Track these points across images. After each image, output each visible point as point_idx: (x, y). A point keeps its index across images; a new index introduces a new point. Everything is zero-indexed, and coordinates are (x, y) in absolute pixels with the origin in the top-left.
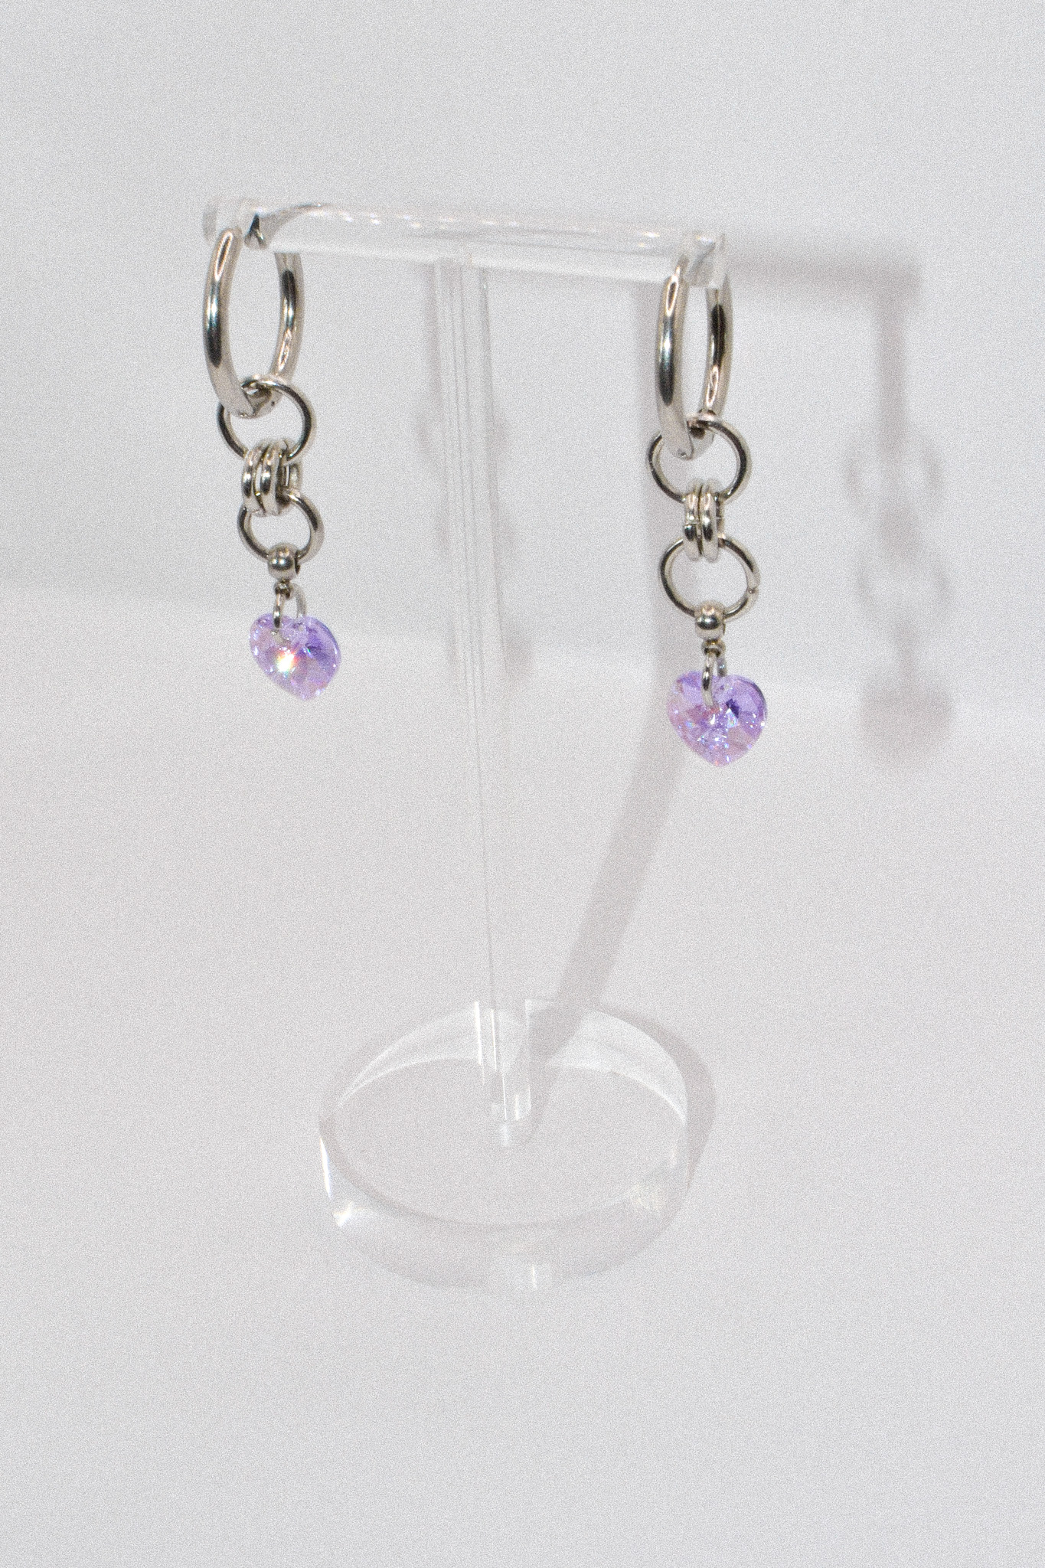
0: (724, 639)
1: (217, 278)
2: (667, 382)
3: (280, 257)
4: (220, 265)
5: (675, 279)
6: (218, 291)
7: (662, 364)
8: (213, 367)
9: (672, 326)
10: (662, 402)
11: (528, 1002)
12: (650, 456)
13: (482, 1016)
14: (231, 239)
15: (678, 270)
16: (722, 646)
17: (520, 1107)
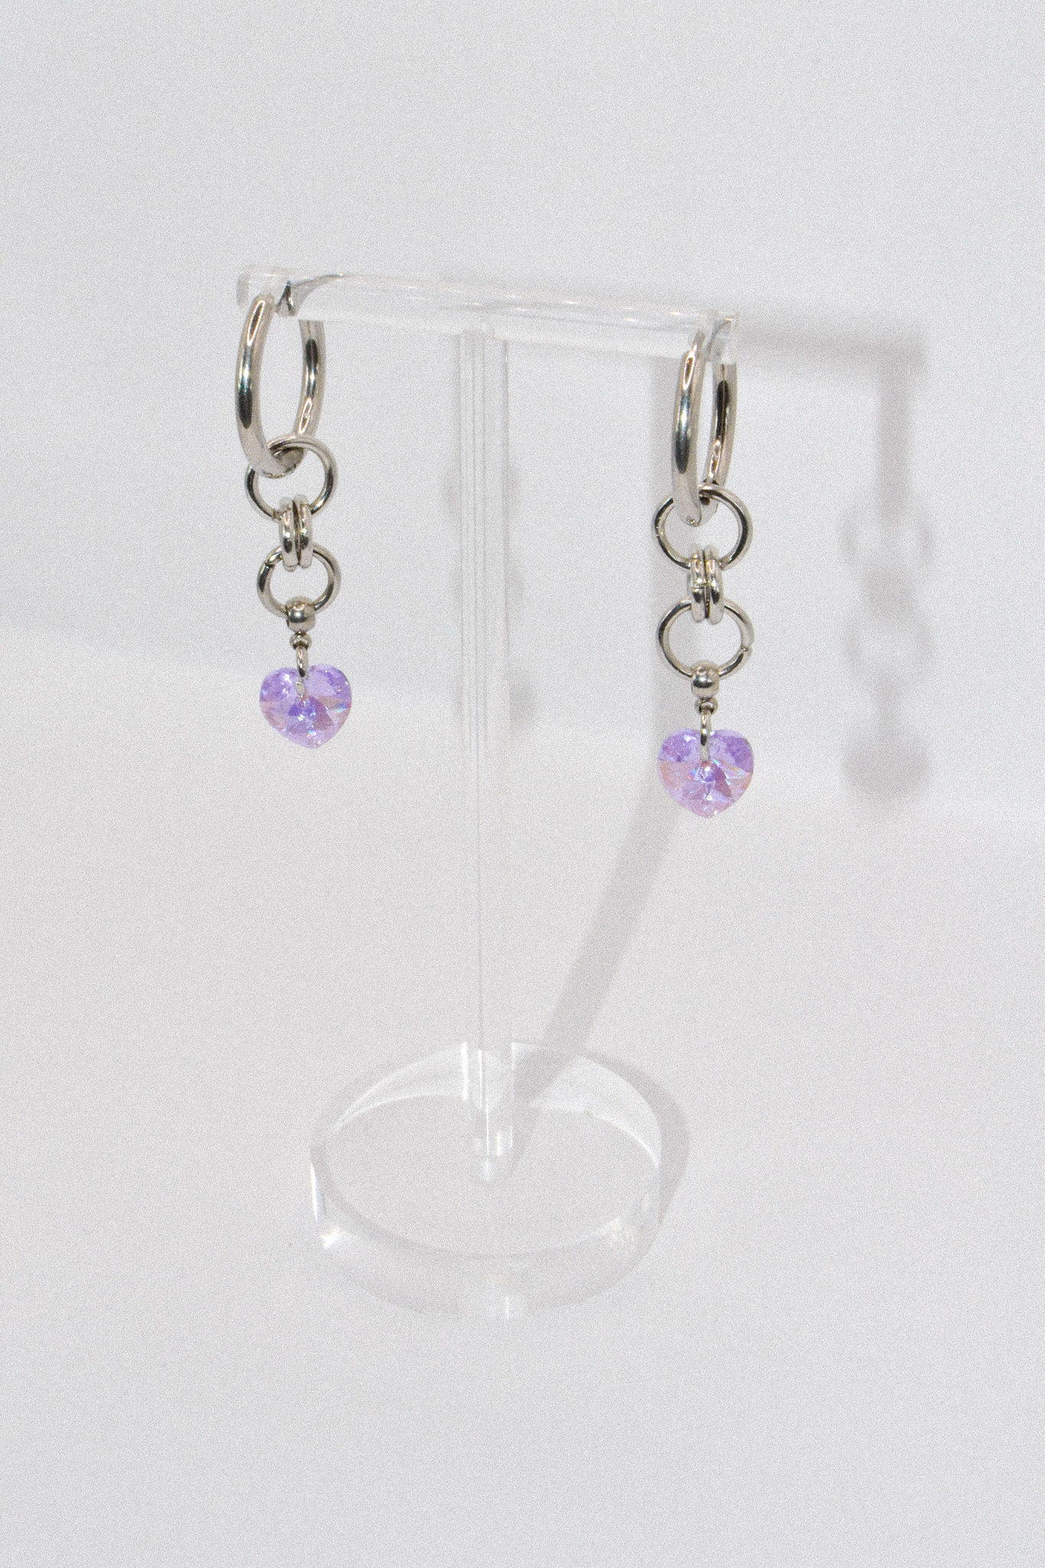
0: (716, 697)
1: (249, 343)
2: (682, 453)
3: (305, 325)
4: (252, 332)
5: (692, 355)
6: (250, 357)
7: (679, 433)
8: (243, 429)
9: (688, 399)
10: (677, 470)
11: (514, 1046)
12: (656, 522)
13: (470, 1056)
14: (263, 305)
15: (695, 347)
16: (716, 704)
17: (501, 1144)
